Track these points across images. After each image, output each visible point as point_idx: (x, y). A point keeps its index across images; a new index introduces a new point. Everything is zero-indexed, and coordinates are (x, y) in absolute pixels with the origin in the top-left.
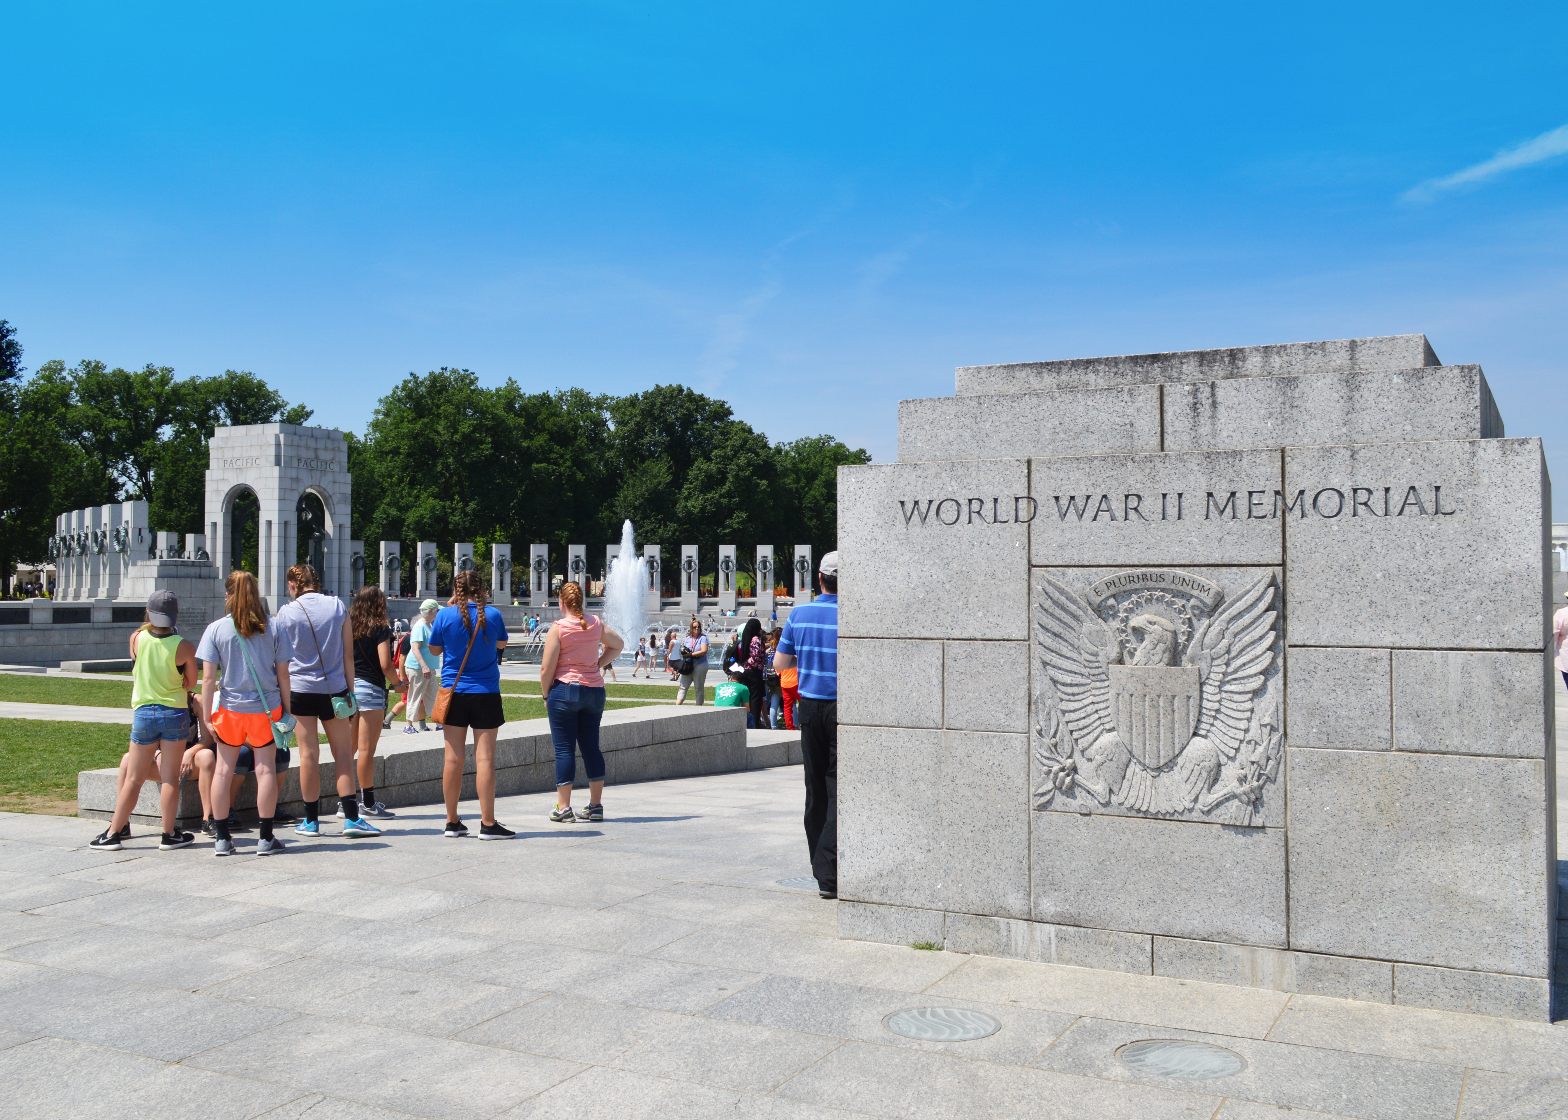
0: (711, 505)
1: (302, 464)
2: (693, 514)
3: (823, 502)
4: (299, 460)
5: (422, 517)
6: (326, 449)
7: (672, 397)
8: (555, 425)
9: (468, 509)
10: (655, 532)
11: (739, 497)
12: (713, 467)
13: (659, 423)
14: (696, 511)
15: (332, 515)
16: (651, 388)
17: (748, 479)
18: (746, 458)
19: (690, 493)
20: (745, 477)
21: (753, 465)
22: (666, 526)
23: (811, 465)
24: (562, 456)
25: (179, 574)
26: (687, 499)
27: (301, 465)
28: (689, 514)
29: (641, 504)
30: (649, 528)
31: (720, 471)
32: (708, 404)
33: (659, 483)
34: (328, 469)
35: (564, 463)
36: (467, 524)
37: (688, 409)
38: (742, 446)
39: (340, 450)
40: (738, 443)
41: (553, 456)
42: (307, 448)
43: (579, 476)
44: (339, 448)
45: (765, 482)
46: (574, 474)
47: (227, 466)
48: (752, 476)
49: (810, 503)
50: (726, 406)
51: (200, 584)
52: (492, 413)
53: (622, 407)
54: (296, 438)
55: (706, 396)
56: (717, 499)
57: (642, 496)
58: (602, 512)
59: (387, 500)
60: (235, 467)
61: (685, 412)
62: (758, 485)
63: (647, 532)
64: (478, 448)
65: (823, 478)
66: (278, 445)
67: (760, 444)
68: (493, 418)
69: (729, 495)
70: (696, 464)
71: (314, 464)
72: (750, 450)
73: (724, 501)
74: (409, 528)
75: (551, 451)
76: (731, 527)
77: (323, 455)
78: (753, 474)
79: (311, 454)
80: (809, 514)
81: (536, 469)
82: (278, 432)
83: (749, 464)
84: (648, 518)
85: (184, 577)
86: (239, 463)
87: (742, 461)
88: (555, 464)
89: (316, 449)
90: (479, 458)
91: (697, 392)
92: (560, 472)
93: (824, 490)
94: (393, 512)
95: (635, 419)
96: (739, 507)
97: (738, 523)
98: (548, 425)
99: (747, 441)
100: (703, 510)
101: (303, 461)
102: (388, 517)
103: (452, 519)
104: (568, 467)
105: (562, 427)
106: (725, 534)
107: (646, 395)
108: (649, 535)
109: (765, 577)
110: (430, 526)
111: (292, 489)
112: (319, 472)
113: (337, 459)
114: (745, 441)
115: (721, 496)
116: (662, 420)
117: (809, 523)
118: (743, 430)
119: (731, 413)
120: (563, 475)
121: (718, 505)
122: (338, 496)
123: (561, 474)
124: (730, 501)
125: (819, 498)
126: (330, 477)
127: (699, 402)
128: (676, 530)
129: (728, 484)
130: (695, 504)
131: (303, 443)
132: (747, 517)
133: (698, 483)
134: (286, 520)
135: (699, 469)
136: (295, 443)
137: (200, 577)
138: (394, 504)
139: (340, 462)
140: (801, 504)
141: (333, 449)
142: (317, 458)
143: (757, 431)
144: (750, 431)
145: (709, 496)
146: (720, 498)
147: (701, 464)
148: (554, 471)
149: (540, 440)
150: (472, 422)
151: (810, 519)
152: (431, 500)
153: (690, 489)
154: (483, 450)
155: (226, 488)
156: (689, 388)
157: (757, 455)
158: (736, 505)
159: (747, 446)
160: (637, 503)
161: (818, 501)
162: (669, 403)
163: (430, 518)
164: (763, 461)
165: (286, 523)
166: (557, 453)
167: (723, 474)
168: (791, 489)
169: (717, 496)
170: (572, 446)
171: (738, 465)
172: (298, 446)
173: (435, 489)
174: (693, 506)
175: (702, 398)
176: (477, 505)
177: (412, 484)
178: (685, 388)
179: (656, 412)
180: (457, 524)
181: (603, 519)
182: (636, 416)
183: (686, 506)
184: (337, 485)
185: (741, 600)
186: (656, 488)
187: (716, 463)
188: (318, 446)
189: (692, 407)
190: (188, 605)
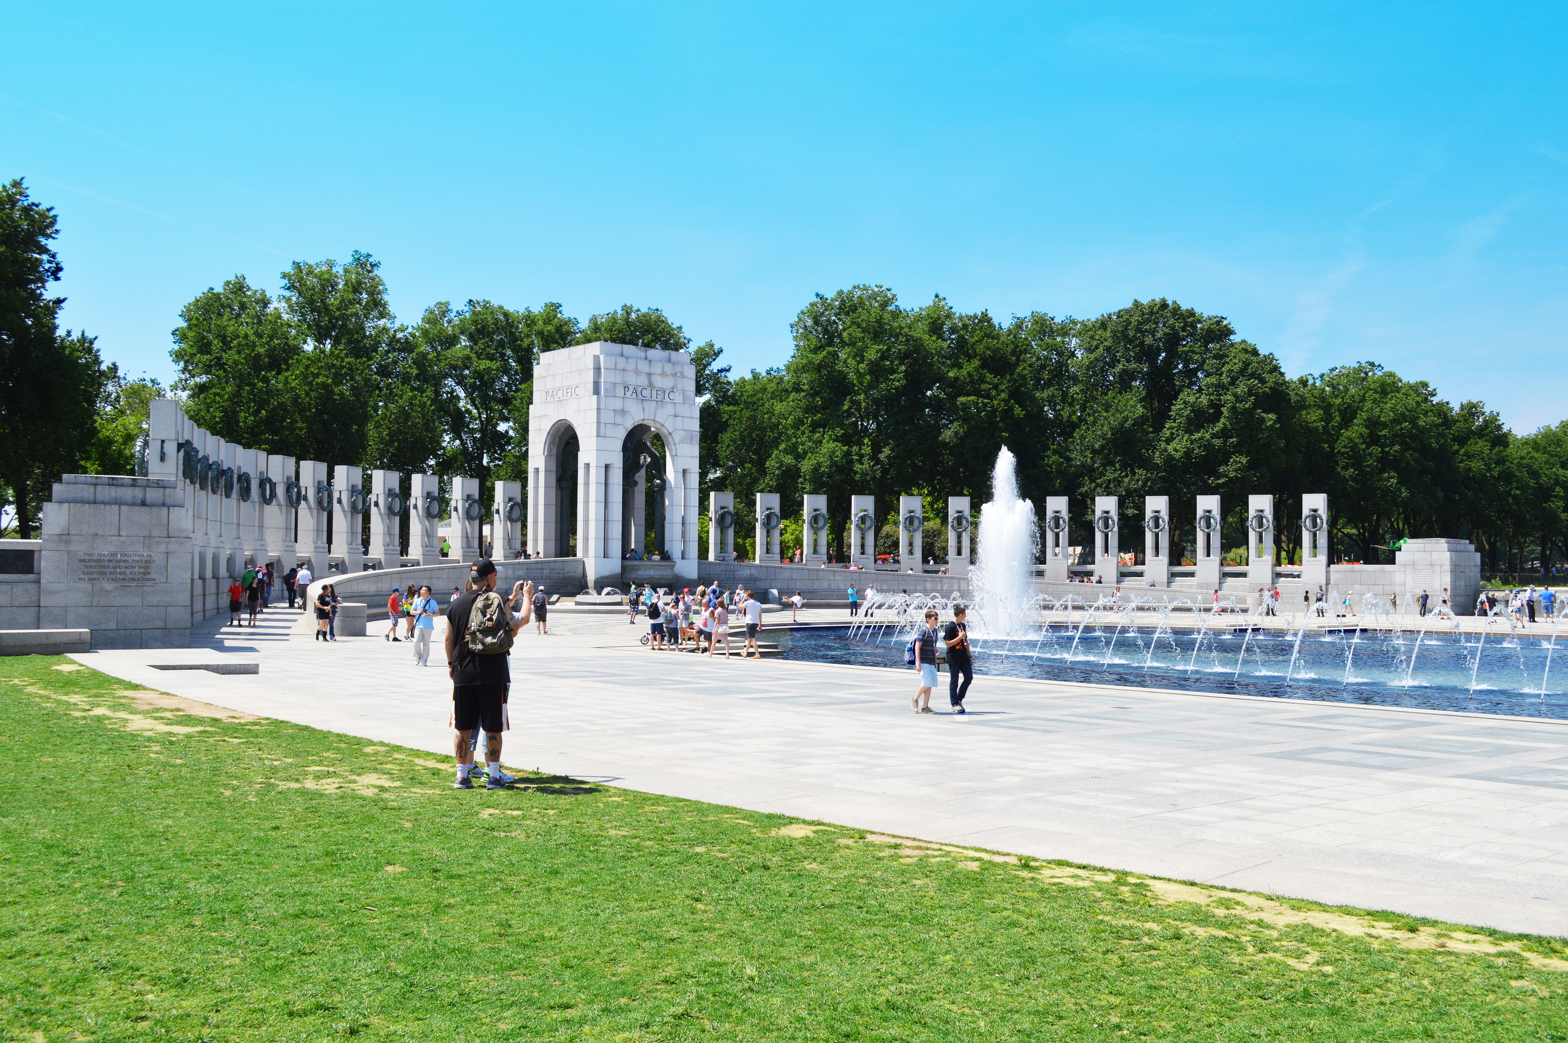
0: (1199, 448)
1: (630, 392)
2: (1174, 459)
3: (1364, 446)
4: (626, 388)
5: (819, 465)
6: (663, 374)
7: (1152, 313)
8: (988, 348)
9: (882, 456)
10: (1119, 482)
11: (1237, 436)
12: (1204, 400)
13: (1135, 347)
14: (1178, 455)
15: (672, 456)
16: (1128, 304)
17: (1250, 412)
18: (1247, 386)
19: (1172, 434)
20: (1245, 409)
21: (1256, 394)
22: (1134, 474)
23: (1347, 400)
24: (996, 387)
25: (99, 497)
26: (1168, 441)
27: (629, 394)
28: (1169, 459)
29: (1103, 447)
30: (1111, 477)
31: (1212, 404)
32: (1199, 322)
33: (1126, 419)
34: (667, 399)
35: (998, 395)
36: (878, 474)
37: (1172, 327)
38: (1242, 372)
39: (683, 376)
40: (1236, 368)
41: (984, 386)
42: (637, 372)
43: (1018, 411)
44: (682, 373)
45: (1272, 416)
46: (1011, 409)
47: (548, 398)
48: (1255, 408)
49: (1345, 447)
50: (1225, 323)
51: (141, 514)
52: (906, 335)
53: (1090, 330)
54: (621, 360)
55: (1198, 310)
56: (1207, 441)
57: (1103, 436)
58: (1049, 457)
59: (782, 446)
60: (556, 399)
61: (1167, 331)
62: (1263, 420)
63: (1109, 481)
64: (888, 379)
65: (1364, 415)
66: (597, 369)
67: (1268, 368)
68: (908, 340)
69: (1224, 434)
70: (1181, 396)
71: (646, 393)
72: (1252, 376)
73: (1217, 442)
74: (805, 480)
75: (982, 380)
76: (1227, 476)
77: (659, 382)
78: (1256, 405)
79: (643, 381)
80: (1342, 462)
81: (962, 403)
82: (598, 353)
83: (1250, 393)
84: (1112, 464)
85: (110, 503)
86: (560, 394)
87: (1241, 388)
88: (988, 396)
89: (649, 375)
90: (889, 391)
91: (1185, 306)
92: (992, 407)
93: (1366, 431)
94: (789, 460)
95: (1105, 344)
96: (1238, 449)
97: (1236, 470)
98: (980, 348)
99: (1249, 364)
100: (1188, 453)
101: (631, 389)
102: (782, 465)
103: (858, 467)
104: (1003, 400)
105: (996, 351)
106: (1219, 485)
107: (1119, 314)
108: (1112, 485)
109: (1261, 540)
110: (830, 476)
111: (615, 424)
112: (653, 404)
113: (680, 387)
114: (1247, 364)
115: (1214, 436)
116: (1137, 342)
117: (1343, 473)
118: (1246, 351)
119: (1231, 332)
120: (997, 410)
121: (1208, 447)
122: (682, 433)
123: (994, 410)
124: (1225, 442)
125: (1357, 441)
126: (669, 409)
127: (1188, 318)
128: (1147, 479)
129: (1222, 420)
130: (1177, 447)
131: (631, 366)
132: (1248, 462)
133: (1183, 420)
134: (608, 463)
135: (1185, 402)
136: (620, 367)
137: (143, 504)
138: (792, 450)
139: (683, 391)
140: (1333, 448)
141: (674, 375)
142: (651, 385)
143: (1263, 351)
144: (1255, 352)
145: (1197, 436)
146: (1212, 438)
147: (1188, 396)
148: (985, 405)
149: (970, 367)
150: (881, 347)
151: (1346, 468)
152: (832, 445)
153: (1172, 428)
154: (894, 380)
155: (547, 426)
156: (1174, 302)
157: (1263, 381)
158: (1234, 447)
159: (1249, 371)
160: (1097, 446)
161: (1356, 444)
162: (1148, 321)
163: (830, 467)
164: (1270, 388)
165: (607, 467)
166: (989, 383)
167: (1217, 407)
168: (1317, 428)
169: (1208, 436)
170: (1012, 375)
171: (1235, 395)
172: (624, 370)
173: (839, 432)
174: (1176, 450)
175: (1192, 313)
176: (892, 450)
177: (815, 426)
178: (1170, 302)
179: (1131, 333)
180: (865, 474)
181: (1051, 466)
182: (1106, 340)
183: (1166, 450)
184: (679, 420)
185: (1228, 569)
186: (1122, 424)
187: (1209, 394)
188: (652, 372)
189: (1178, 325)
190: (113, 549)
